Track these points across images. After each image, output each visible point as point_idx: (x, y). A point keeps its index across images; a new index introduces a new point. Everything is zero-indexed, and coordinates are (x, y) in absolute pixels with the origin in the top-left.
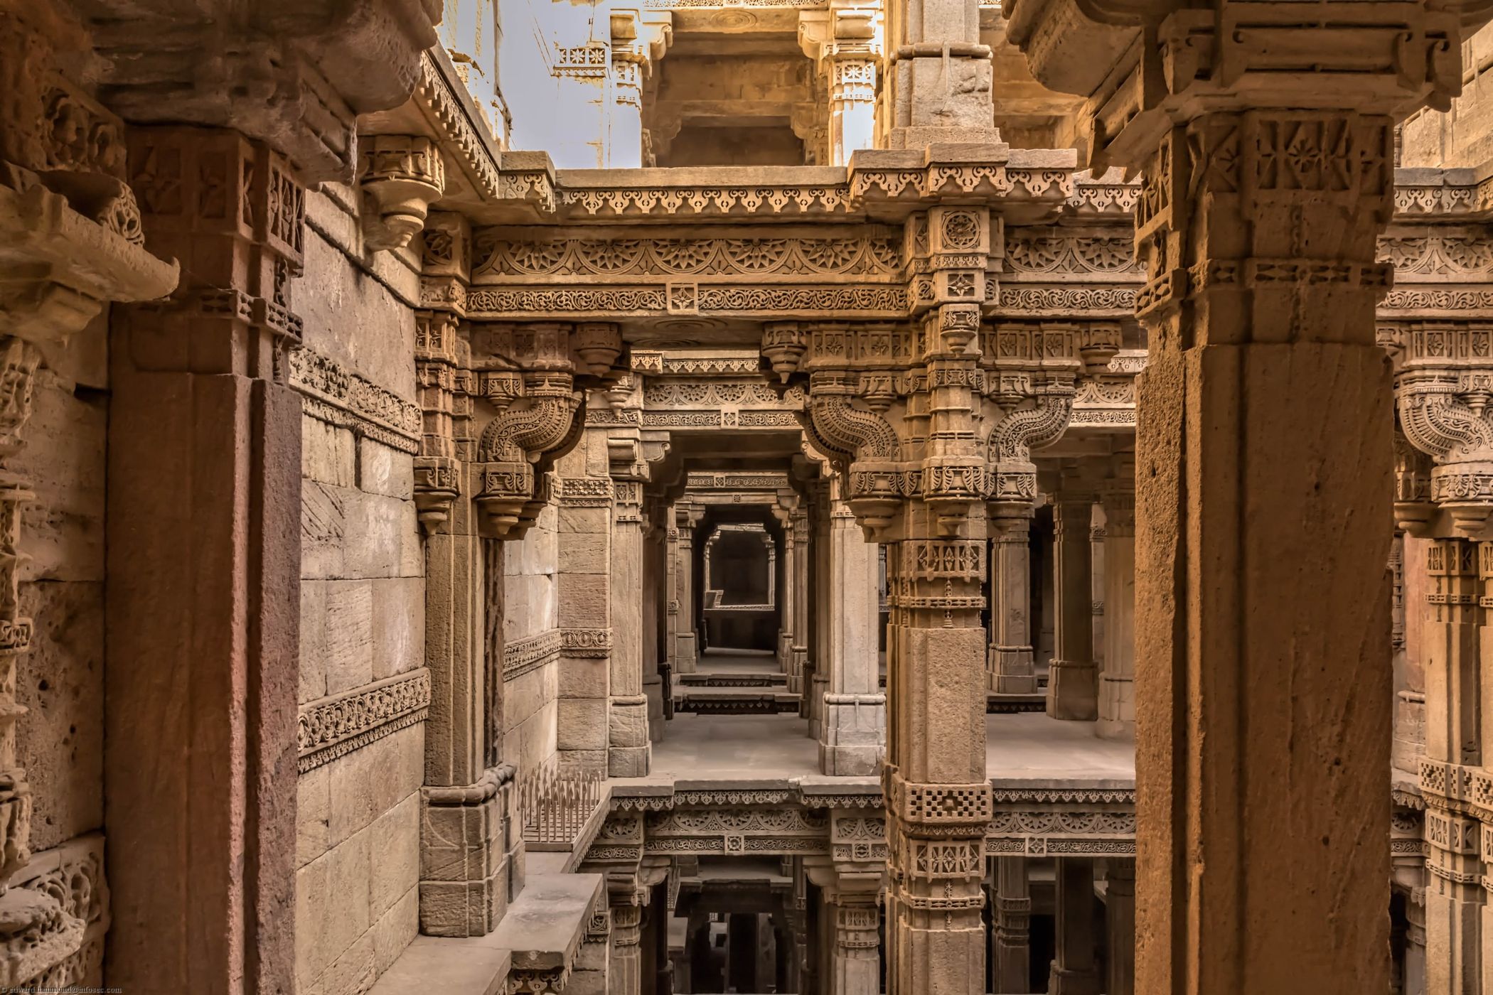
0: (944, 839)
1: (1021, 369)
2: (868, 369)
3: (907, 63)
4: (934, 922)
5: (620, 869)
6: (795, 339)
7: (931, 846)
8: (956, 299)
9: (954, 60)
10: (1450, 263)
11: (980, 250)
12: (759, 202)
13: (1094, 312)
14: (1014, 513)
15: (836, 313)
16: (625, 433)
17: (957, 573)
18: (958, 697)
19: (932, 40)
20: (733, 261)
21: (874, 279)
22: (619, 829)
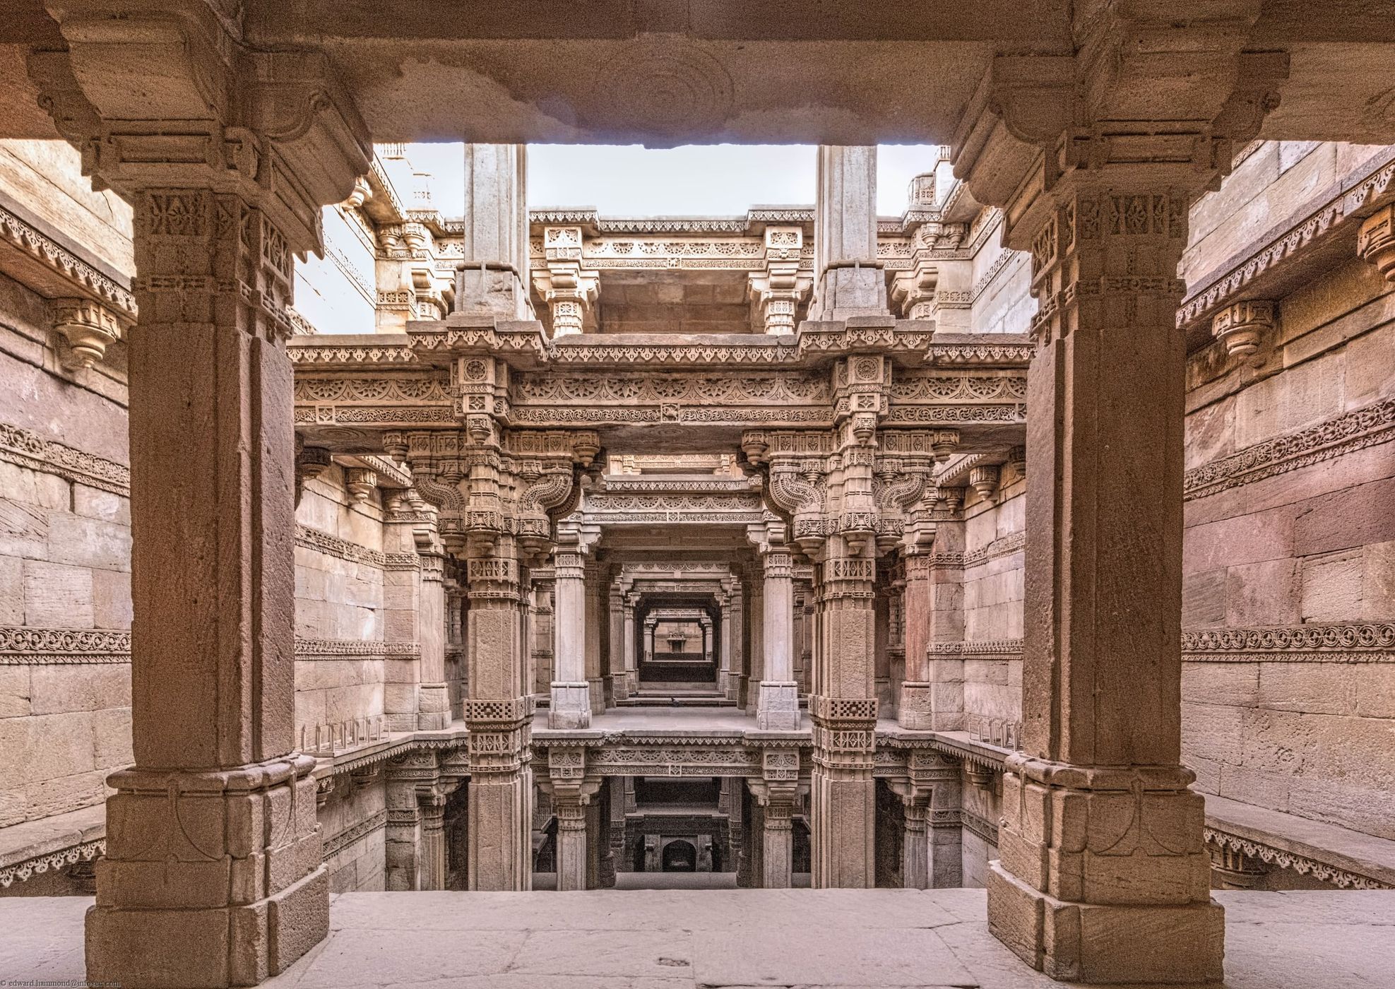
0: (487, 731)
1: (536, 458)
2: (444, 458)
3: (461, 273)
4: (482, 780)
5: (422, 783)
6: (399, 440)
7: (479, 735)
8: (474, 411)
9: (489, 272)
10: (789, 393)
11: (487, 382)
12: (364, 355)
13: (575, 423)
14: (533, 543)
15: (419, 424)
16: (423, 526)
17: (494, 577)
18: (494, 649)
19: (477, 260)
20: (355, 393)
21: (441, 403)
22: (421, 760)
